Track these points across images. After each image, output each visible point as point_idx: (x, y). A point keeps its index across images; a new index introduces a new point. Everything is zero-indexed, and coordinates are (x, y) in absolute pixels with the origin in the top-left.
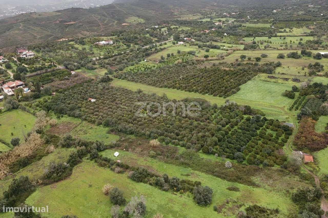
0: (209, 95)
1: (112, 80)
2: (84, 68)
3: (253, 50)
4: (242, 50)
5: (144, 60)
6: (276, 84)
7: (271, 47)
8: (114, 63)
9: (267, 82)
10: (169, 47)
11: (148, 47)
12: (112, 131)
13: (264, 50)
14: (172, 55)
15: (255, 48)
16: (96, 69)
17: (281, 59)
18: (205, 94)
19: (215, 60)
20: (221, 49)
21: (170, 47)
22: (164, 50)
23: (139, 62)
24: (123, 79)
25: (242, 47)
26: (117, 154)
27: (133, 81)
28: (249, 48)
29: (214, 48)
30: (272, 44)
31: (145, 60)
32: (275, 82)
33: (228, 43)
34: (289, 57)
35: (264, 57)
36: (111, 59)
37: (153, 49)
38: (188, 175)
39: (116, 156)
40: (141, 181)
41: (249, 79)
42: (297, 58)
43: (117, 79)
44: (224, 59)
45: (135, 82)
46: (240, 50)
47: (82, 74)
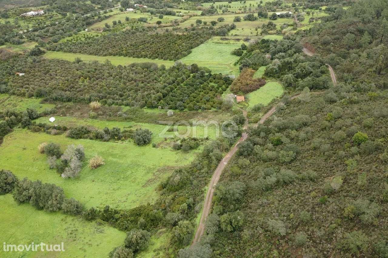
0: (159, 59)
1: (44, 52)
2: (8, 44)
3: (211, 16)
4: (199, 16)
5: (84, 30)
6: (227, 45)
7: (229, 12)
8: (47, 35)
9: (219, 44)
10: (115, 14)
11: (90, 15)
12: (46, 101)
13: (222, 14)
14: (120, 22)
15: (213, 13)
16: (23, 43)
17: (238, 22)
18: (155, 59)
19: (169, 26)
20: (177, 16)
21: (117, 14)
22: (109, 19)
23: (78, 32)
24: (58, 51)
25: (200, 13)
26: (52, 119)
27: (70, 52)
28: (207, 14)
29: (169, 15)
30: (232, 8)
31: (86, 30)
32: (227, 43)
33: (185, 9)
34: (245, 20)
35: (221, 21)
36: (42, 31)
37: (96, 18)
38: (131, 127)
39: (52, 121)
40: (81, 138)
41: (202, 43)
42: (253, 20)
43: (51, 51)
44: (178, 25)
45: (74, 52)
46: (197, 16)
47: (7, 49)
